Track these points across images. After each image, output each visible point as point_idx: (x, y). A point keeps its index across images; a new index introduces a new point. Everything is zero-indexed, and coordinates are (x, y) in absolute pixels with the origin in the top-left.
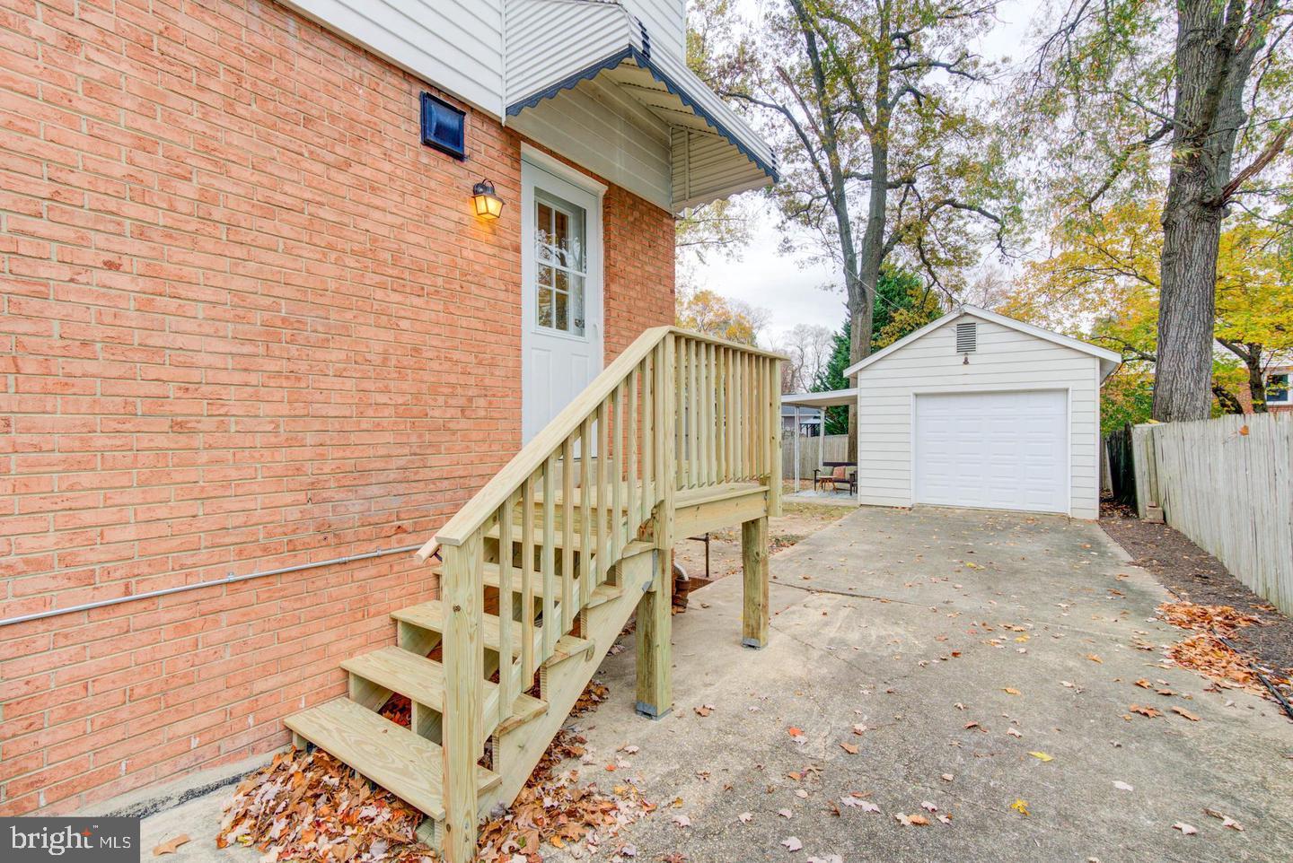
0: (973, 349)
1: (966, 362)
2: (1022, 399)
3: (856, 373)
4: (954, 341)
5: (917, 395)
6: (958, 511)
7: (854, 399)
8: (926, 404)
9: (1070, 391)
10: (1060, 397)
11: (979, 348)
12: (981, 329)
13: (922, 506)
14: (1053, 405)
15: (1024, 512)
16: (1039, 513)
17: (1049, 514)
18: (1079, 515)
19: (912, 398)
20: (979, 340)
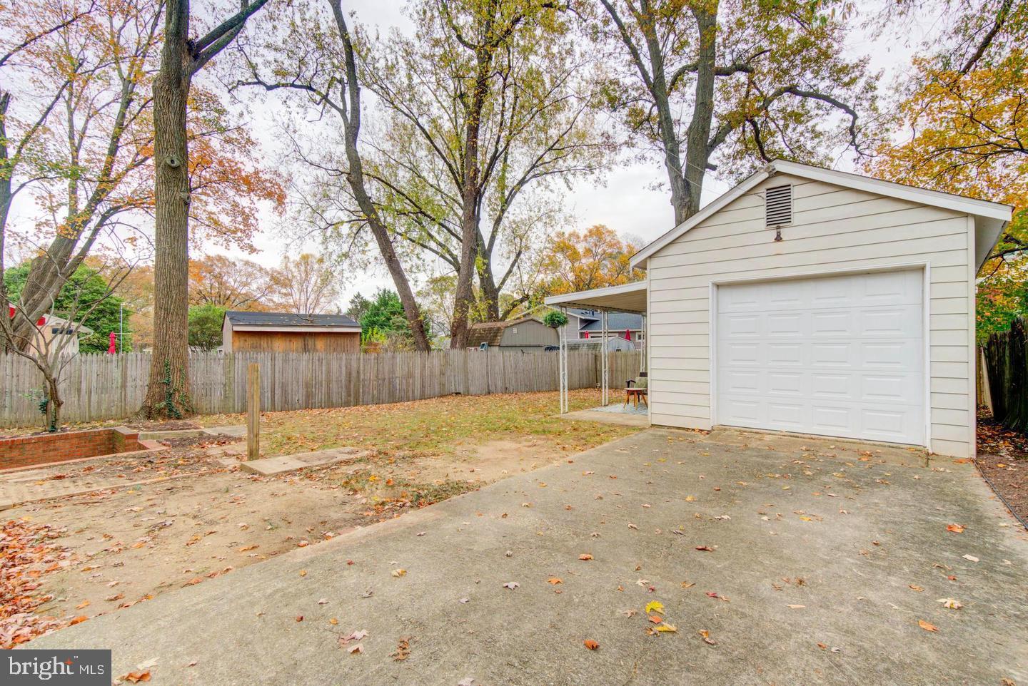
0: (788, 220)
1: (778, 239)
2: (857, 285)
3: (645, 261)
4: (762, 212)
5: (718, 286)
6: (767, 438)
7: (643, 293)
8: (729, 297)
9: (928, 269)
10: (912, 279)
11: (796, 219)
12: (797, 191)
13: (724, 428)
14: (900, 291)
15: (861, 442)
16: (882, 445)
17: (897, 447)
18: (943, 449)
19: (711, 291)
20: (796, 206)
